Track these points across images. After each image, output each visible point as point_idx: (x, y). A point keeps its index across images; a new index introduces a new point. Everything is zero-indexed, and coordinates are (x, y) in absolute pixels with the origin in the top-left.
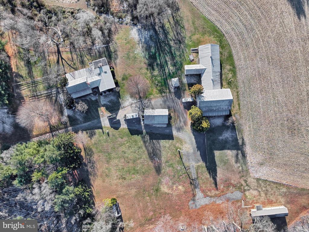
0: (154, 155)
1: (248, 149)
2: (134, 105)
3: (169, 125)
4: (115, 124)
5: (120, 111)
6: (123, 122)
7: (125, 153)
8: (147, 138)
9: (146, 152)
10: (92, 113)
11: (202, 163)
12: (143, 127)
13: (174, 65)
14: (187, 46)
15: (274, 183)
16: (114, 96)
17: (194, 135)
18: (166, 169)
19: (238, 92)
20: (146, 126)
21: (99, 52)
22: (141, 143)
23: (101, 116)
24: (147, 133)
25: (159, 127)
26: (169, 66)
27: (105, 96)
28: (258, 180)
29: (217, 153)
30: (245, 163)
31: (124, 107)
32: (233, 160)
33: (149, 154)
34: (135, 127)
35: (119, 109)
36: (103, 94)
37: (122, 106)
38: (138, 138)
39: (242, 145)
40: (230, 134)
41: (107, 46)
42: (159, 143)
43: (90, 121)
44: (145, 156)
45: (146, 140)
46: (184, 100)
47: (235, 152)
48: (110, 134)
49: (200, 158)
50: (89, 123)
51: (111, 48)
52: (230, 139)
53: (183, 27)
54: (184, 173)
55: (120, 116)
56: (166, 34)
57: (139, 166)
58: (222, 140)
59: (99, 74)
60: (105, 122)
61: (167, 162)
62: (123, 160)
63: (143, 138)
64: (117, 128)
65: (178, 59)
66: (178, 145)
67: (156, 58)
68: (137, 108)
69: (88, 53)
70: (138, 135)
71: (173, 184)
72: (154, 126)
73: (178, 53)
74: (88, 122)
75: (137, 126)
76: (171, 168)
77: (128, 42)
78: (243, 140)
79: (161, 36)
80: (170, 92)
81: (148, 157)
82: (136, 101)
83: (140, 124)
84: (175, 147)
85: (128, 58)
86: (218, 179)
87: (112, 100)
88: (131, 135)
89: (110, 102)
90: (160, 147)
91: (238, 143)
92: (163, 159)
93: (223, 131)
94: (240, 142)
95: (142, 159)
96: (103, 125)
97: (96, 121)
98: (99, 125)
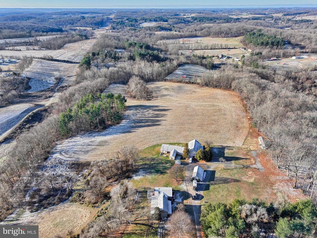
0: (225, 181)
1: (225, 145)
2: (187, 185)
3: (205, 171)
4: (198, 197)
5: (189, 192)
6: (199, 193)
7: (223, 196)
8: (212, 182)
9: (223, 184)
11: (233, 162)
12: (204, 183)
13: (167, 163)
14: (157, 157)
15: (245, 140)
16: (177, 193)
17: (214, 162)
18: (236, 177)
20: (204, 181)
21: (141, 197)
22: (216, 186)
23: (190, 204)
24: (208, 182)
25: (206, 176)
26: (166, 165)
28: (243, 144)
30: (233, 147)
31: (187, 190)
32: (231, 151)
33: (225, 183)
34: (203, 187)
35: (188, 193)
36: (174, 198)
37: (186, 190)
38: (211, 187)
40: (215, 149)
41: (139, 192)
42: (217, 177)
43: (193, 211)
45: (214, 183)
47: (226, 149)
48: (206, 201)
49: (230, 162)
50: (195, 213)
51: (141, 190)
52: (218, 149)
53: (145, 157)
54: (240, 170)
55: (193, 193)
56: (146, 164)
57: (234, 189)
58: (218, 152)
59: (159, 193)
60: (197, 203)
61: (231, 176)
62: (229, 198)
63: (212, 184)
64: (203, 197)
65: (163, 161)
66: (219, 169)
67: (159, 170)
68: (190, 183)
69: (138, 204)
71: (247, 175)
72: (204, 177)
73: (160, 161)
74: (193, 213)
76: (236, 175)
77: (142, 181)
78: (219, 146)
79: (146, 166)
80: (183, 167)
81: (227, 184)
82: (185, 183)
83: (202, 184)
84: (221, 171)
85: (152, 182)
86: (243, 157)
87: (179, 195)
88: (209, 190)
89: (181, 197)
90: (220, 177)
91: (221, 148)
92: (229, 177)
93: (213, 151)
95: (229, 187)
96: (199, 205)
97: (194, 208)
98: (198, 207)
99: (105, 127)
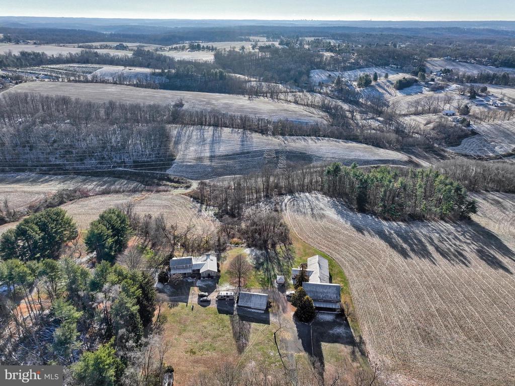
0: (240, 337)
1: (369, 348)
3: (267, 311)
4: (204, 303)
5: (214, 293)
6: (213, 302)
7: (205, 328)
8: (237, 318)
9: (232, 331)
10: (183, 290)
11: (304, 354)
12: (235, 308)
14: (295, 261)
16: (212, 281)
17: (296, 324)
18: (253, 352)
19: (351, 297)
20: (239, 307)
22: (228, 323)
23: (190, 294)
24: (238, 314)
25: (254, 312)
27: (203, 281)
29: (325, 347)
30: (367, 364)
33: (235, 334)
34: (227, 308)
35: (213, 291)
36: (202, 279)
37: (217, 289)
38: (226, 317)
39: (360, 343)
40: (344, 330)
42: (250, 325)
43: (178, 296)
44: (230, 335)
45: (234, 319)
46: (288, 293)
47: (350, 348)
49: (302, 348)
52: (345, 335)
53: (294, 252)
54: (278, 361)
55: (213, 297)
56: (277, 254)
57: (219, 343)
58: (333, 334)
60: (193, 299)
61: (256, 345)
62: (200, 334)
63: (232, 317)
64: (204, 306)
65: (285, 268)
66: (275, 331)
67: (263, 265)
70: (227, 315)
72: (249, 310)
73: (286, 264)
74: (175, 296)
75: (229, 307)
76: (260, 353)
78: (361, 338)
79: (272, 254)
80: (273, 287)
81: (232, 336)
82: (234, 288)
83: (233, 306)
84: (270, 331)
87: (209, 284)
88: (218, 314)
89: (206, 285)
90: (250, 327)
91: (355, 340)
92: (251, 341)
93: (334, 326)
94: (357, 340)
95: (225, 337)
96: (190, 301)
97: (184, 297)
98: (186, 299)
99: (362, 210)
